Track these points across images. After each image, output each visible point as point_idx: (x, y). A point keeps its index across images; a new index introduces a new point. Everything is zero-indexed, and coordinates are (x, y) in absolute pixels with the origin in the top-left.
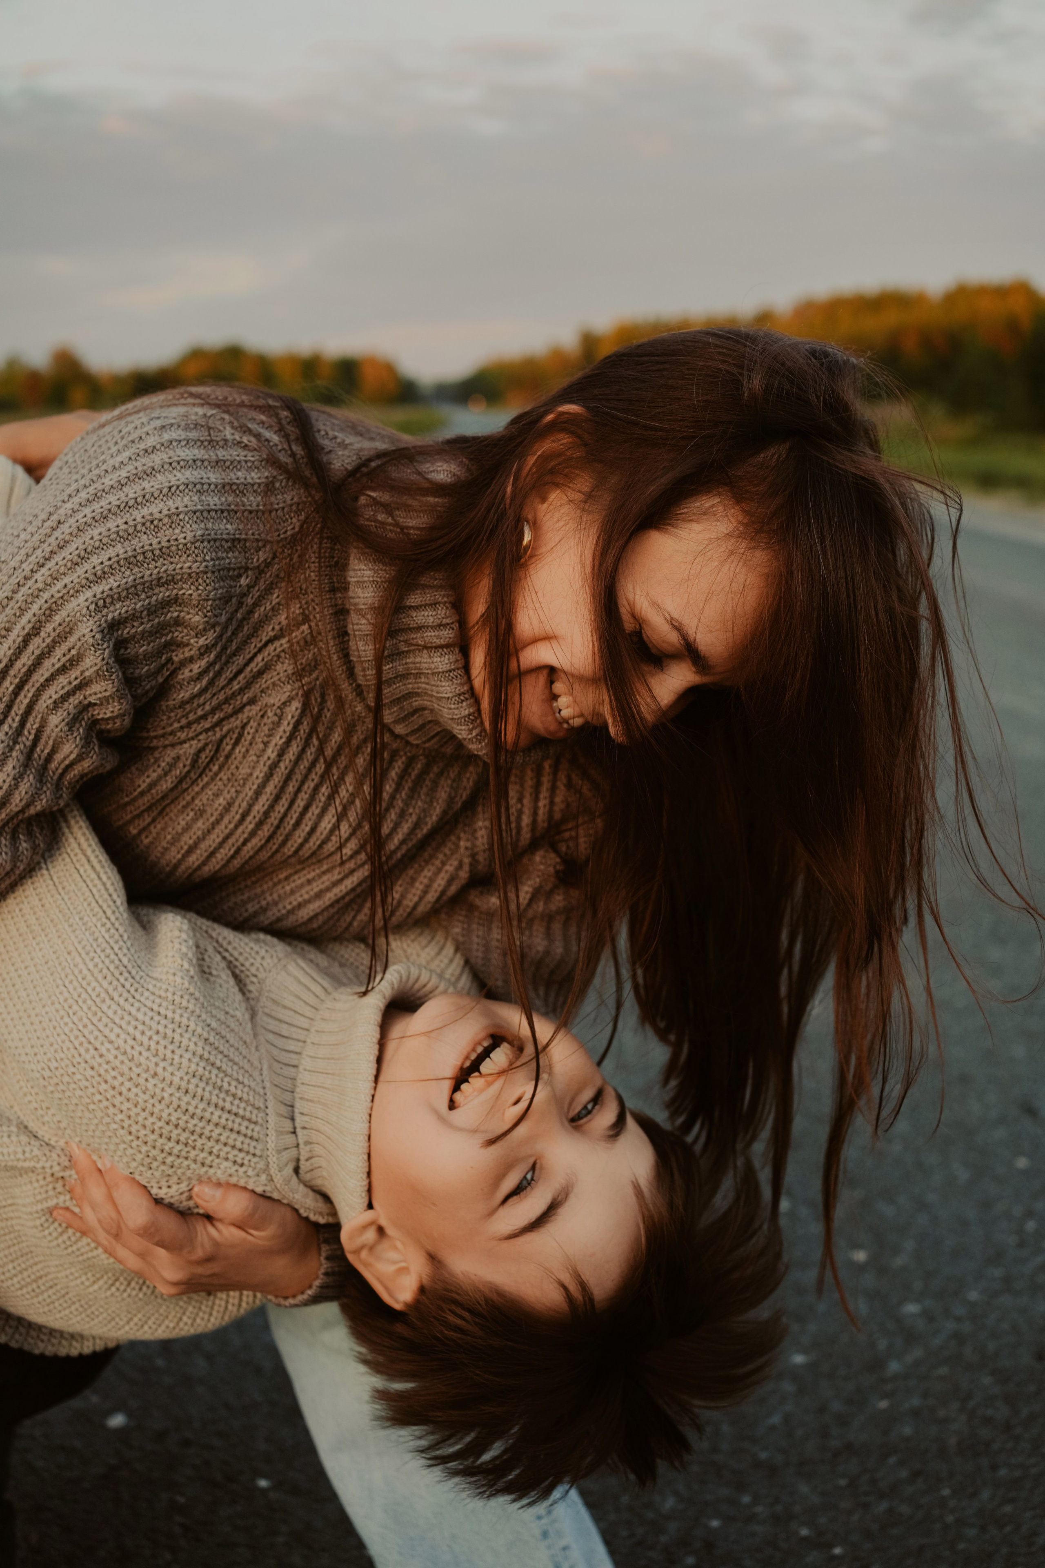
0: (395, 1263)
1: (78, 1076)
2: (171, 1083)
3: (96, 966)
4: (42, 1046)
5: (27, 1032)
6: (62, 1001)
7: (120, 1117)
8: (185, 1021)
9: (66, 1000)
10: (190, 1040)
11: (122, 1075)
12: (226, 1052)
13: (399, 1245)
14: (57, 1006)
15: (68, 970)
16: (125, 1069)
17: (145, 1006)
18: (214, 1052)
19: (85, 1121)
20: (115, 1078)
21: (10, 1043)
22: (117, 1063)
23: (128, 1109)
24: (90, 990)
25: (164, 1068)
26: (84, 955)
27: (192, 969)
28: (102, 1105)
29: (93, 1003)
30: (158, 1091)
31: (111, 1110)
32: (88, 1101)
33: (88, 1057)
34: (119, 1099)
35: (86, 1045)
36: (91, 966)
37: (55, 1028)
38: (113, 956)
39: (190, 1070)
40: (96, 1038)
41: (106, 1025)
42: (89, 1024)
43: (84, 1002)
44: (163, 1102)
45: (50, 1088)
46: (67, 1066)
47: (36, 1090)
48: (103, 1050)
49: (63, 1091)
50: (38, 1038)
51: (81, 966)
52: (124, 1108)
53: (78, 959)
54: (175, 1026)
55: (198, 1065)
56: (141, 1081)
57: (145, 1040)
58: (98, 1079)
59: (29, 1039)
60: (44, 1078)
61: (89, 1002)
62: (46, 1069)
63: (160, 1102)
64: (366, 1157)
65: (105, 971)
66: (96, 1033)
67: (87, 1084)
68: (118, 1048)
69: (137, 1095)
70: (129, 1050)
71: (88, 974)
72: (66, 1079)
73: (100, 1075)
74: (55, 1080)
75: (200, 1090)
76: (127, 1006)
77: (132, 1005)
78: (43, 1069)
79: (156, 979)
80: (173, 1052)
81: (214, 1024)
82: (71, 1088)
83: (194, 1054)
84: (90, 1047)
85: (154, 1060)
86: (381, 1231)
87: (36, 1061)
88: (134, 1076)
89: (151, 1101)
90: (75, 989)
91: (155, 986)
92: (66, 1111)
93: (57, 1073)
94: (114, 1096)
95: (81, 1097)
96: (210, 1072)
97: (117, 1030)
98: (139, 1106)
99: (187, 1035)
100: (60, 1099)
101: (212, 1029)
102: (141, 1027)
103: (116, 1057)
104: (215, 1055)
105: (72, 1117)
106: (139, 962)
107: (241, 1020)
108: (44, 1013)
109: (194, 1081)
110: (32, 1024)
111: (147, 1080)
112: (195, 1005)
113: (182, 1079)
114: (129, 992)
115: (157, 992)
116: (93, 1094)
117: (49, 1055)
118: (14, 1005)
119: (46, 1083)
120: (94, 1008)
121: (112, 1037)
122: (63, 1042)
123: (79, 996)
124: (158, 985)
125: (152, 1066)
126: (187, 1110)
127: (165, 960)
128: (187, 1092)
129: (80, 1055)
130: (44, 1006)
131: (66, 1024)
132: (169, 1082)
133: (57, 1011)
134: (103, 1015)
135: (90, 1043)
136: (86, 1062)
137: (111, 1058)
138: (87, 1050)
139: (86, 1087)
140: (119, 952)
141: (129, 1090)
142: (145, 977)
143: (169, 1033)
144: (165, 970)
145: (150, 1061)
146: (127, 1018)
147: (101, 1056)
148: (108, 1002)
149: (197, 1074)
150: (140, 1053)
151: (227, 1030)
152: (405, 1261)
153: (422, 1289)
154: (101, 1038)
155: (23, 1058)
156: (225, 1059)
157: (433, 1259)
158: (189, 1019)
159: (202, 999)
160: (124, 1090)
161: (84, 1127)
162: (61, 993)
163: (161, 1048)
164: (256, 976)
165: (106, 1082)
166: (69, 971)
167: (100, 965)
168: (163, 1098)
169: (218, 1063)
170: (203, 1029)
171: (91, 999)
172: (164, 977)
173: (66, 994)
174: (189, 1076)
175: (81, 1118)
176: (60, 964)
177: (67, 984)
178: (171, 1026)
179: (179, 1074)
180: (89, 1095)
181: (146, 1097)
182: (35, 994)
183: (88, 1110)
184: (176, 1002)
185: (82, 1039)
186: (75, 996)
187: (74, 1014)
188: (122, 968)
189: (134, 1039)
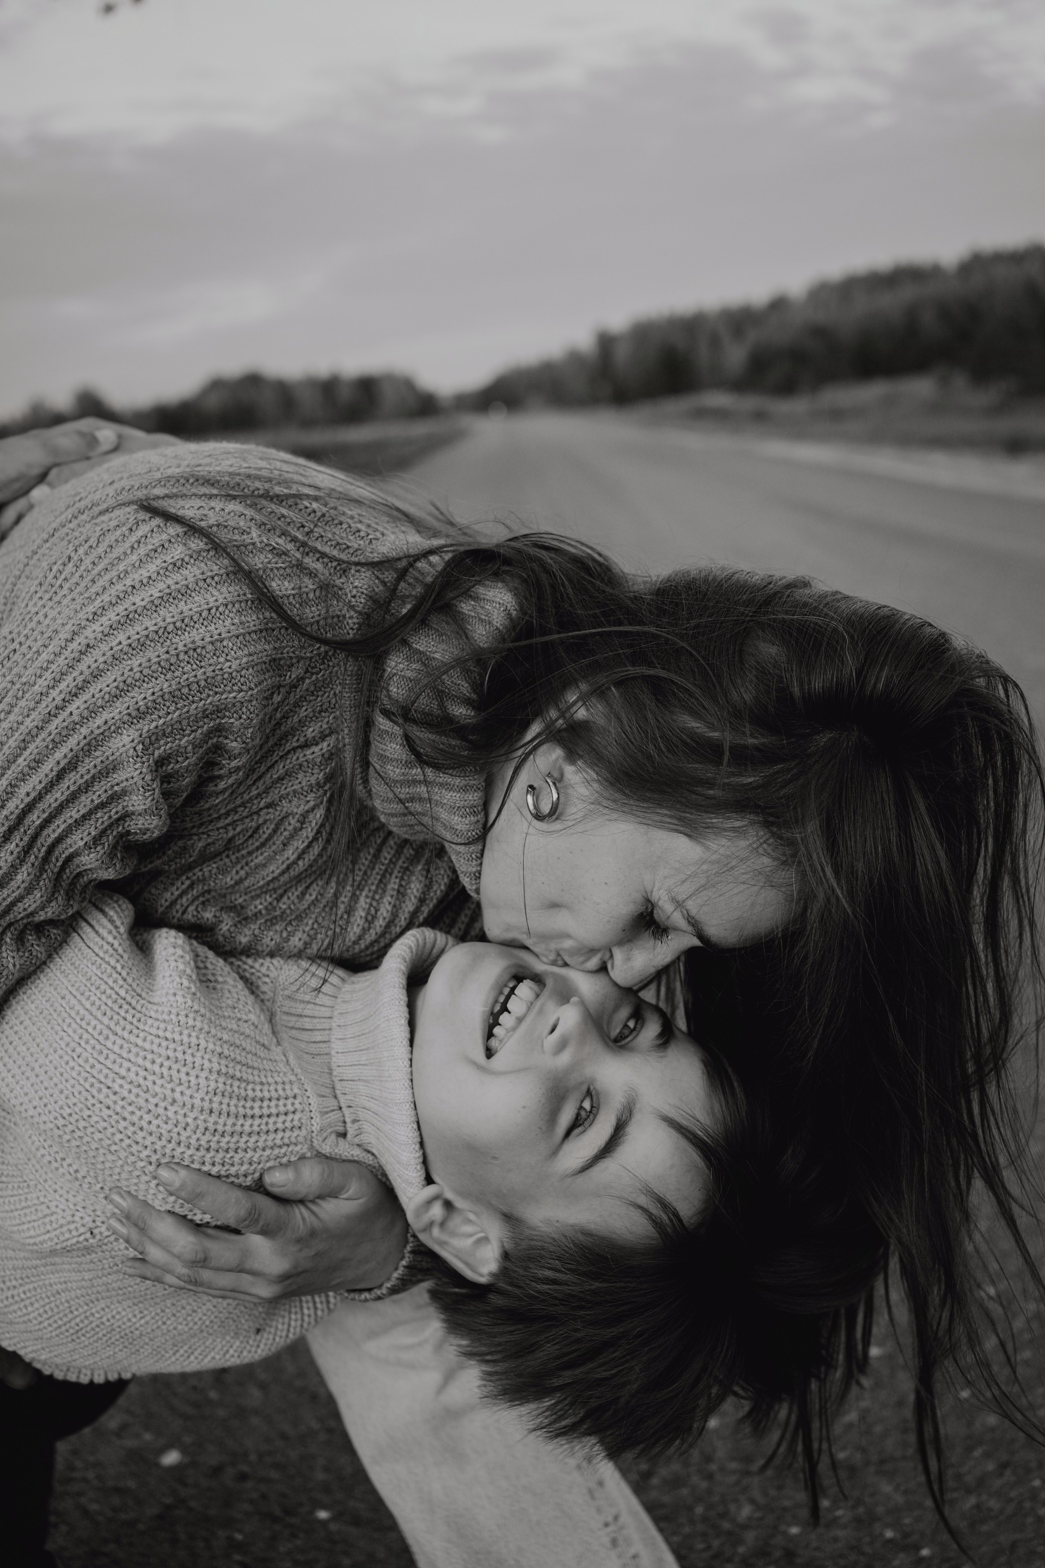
0: (471, 1235)
1: (95, 1119)
2: (193, 1106)
3: (93, 1004)
4: (52, 1096)
5: (32, 1085)
6: (63, 1047)
7: (146, 1153)
8: (194, 1041)
9: (67, 1045)
10: (203, 1058)
11: (140, 1109)
12: (244, 1061)
13: (472, 1217)
14: (60, 1052)
15: (64, 1015)
16: (141, 1102)
17: (151, 1034)
18: (231, 1065)
19: (108, 1165)
20: (133, 1113)
21: (13, 1101)
22: (132, 1097)
23: (153, 1143)
24: (90, 1030)
25: (182, 1093)
26: (79, 996)
27: (192, 986)
28: (124, 1145)
29: (96, 1042)
30: (180, 1118)
31: (135, 1148)
32: (109, 1142)
33: (101, 1097)
34: (141, 1134)
35: (97, 1085)
36: (88, 1005)
37: (62, 1075)
38: (109, 991)
39: (210, 1089)
40: (106, 1076)
41: (114, 1062)
42: (96, 1063)
43: (87, 1042)
44: (188, 1129)
45: (67, 1137)
46: (81, 1110)
47: (49, 1142)
48: (116, 1088)
49: (81, 1137)
50: (46, 1089)
51: (78, 1007)
52: (148, 1143)
53: (74, 1001)
54: (185, 1047)
55: (217, 1082)
56: (160, 1110)
57: (156, 1068)
58: (116, 1117)
59: (36, 1092)
60: (58, 1128)
61: (92, 1042)
62: (60, 1118)
63: (185, 1129)
64: (415, 1126)
65: (103, 1007)
66: (105, 1071)
67: (105, 1124)
68: (131, 1082)
69: (158, 1126)
70: (142, 1082)
71: (86, 1013)
72: (82, 1124)
73: (117, 1114)
74: (70, 1127)
75: (224, 1107)
76: (132, 1038)
77: (138, 1036)
78: (56, 1118)
79: (158, 1004)
80: (188, 1074)
81: (225, 1037)
82: (88, 1133)
83: (210, 1071)
84: (102, 1086)
85: (169, 1086)
86: (448, 1205)
87: (47, 1112)
88: (152, 1107)
89: (176, 1130)
90: (75, 1032)
91: (157, 1011)
92: (86, 1158)
93: (72, 1120)
94: (135, 1133)
95: (101, 1139)
96: (231, 1086)
97: (126, 1064)
98: (163, 1139)
99: (199, 1054)
100: (78, 1146)
101: (226, 1042)
102: (149, 1056)
103: (130, 1092)
104: (233, 1067)
105: (93, 1164)
106: (139, 990)
107: (256, 1023)
108: (48, 1063)
109: (216, 1099)
110: (37, 1076)
111: (166, 1109)
112: (202, 1022)
113: (202, 1100)
114: (132, 1023)
115: (160, 1018)
116: (113, 1134)
117: (60, 1103)
118: (15, 1062)
119: (61, 1133)
120: (98, 1047)
121: (123, 1072)
122: (73, 1087)
123: (81, 1038)
124: (160, 1009)
125: (168, 1092)
126: (215, 1130)
127: (163, 982)
128: (211, 1112)
129: (93, 1097)
130: (47, 1056)
131: (73, 1068)
132: (190, 1107)
133: (61, 1057)
134: (109, 1052)
135: (101, 1082)
136: (101, 1102)
137: (125, 1093)
138: (100, 1091)
139: (105, 1128)
140: (114, 985)
141: (150, 1122)
142: (146, 1004)
143: (180, 1055)
144: (164, 992)
145: (166, 1088)
146: (134, 1050)
147: (115, 1093)
148: (112, 1037)
149: (218, 1091)
150: (154, 1083)
151: (242, 1037)
152: (482, 1232)
153: (506, 1255)
154: (111, 1075)
155: (31, 1112)
156: (244, 1068)
157: (510, 1219)
158: (198, 1038)
159: (208, 1015)
160: (144, 1123)
161: (107, 1172)
162: (61, 1039)
163: (174, 1072)
164: (268, 976)
165: (125, 1119)
166: (66, 1015)
167: (98, 1003)
168: (187, 1124)
169: (238, 1075)
170: (215, 1044)
171: (94, 1038)
172: (164, 1000)
173: (67, 1039)
174: (210, 1095)
175: (103, 1162)
176: (55, 1011)
177: (65, 1028)
178: (180, 1048)
179: (198, 1096)
180: (109, 1135)
181: (170, 1126)
182: (35, 1046)
183: (110, 1152)
184: (181, 1023)
185: (92, 1080)
186: (77, 1038)
187: (79, 1057)
188: (120, 1001)
189: (146, 1070)
